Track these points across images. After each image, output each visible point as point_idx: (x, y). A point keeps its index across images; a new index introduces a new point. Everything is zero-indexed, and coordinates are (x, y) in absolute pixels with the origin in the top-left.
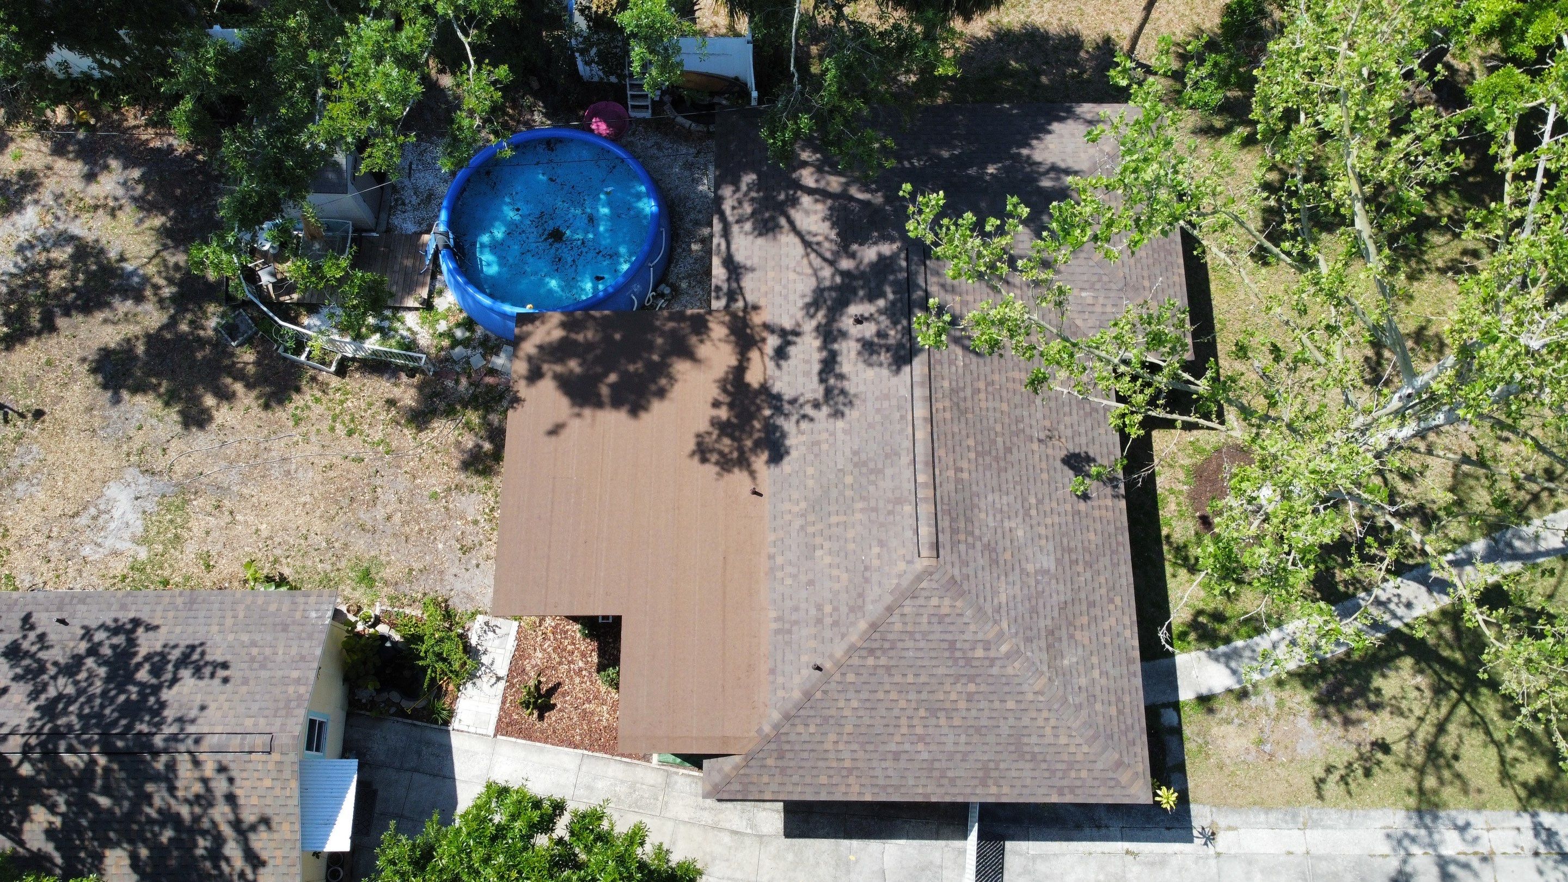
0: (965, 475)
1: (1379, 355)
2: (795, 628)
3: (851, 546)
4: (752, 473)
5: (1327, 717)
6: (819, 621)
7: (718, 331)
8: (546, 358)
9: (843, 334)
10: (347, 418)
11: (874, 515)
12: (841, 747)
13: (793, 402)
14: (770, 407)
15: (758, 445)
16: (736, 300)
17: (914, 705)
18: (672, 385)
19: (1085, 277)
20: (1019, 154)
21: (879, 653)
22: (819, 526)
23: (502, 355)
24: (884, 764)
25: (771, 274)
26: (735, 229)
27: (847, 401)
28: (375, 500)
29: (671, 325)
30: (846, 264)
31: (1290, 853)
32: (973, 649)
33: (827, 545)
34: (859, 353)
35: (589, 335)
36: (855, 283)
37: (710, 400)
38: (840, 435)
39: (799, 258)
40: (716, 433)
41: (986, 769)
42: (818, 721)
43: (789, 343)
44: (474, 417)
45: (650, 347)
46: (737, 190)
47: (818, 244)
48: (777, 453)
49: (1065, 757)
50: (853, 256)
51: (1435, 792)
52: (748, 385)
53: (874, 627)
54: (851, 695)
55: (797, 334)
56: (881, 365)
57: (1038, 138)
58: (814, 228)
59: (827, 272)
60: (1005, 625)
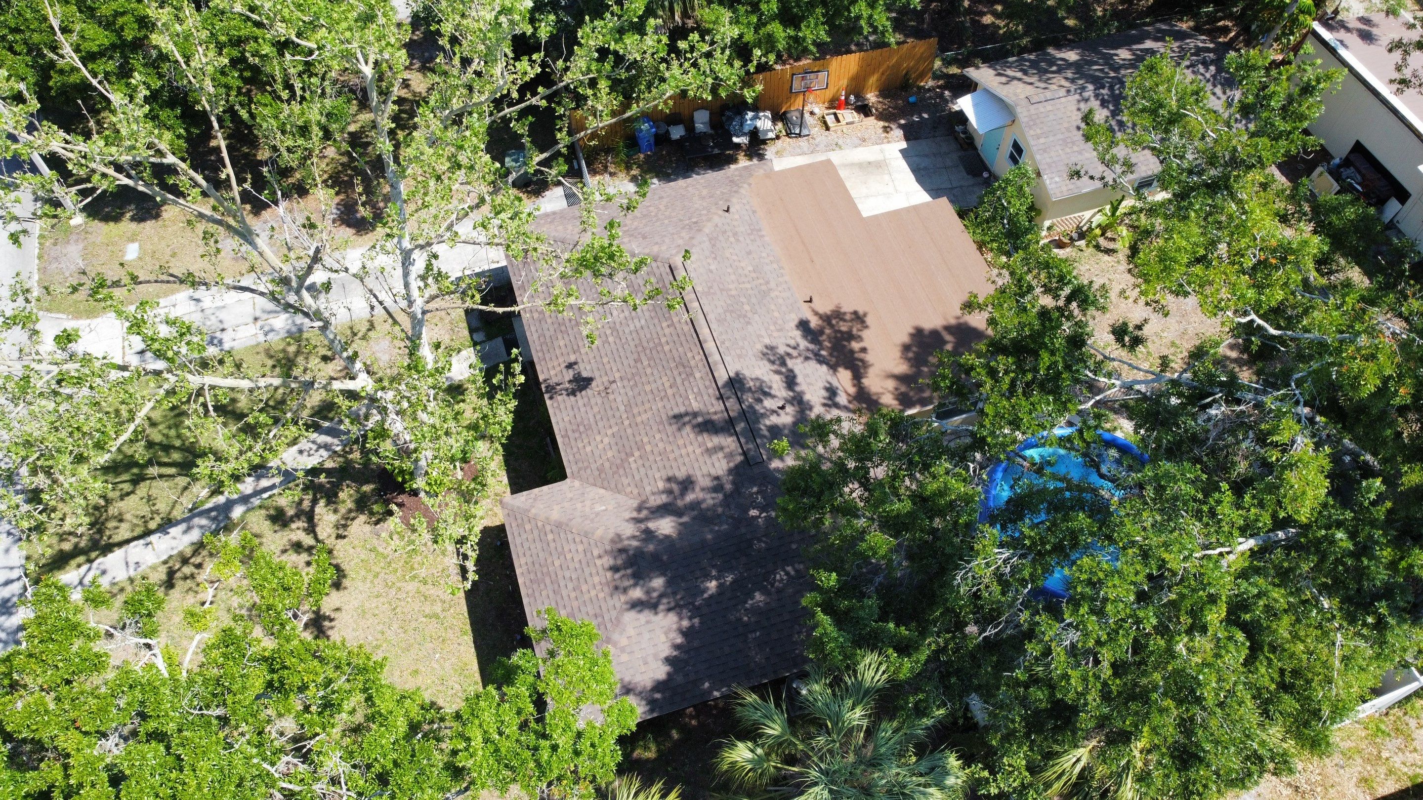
0: (664, 324)
2: (749, 231)
3: (730, 271)
4: (816, 313)
6: (735, 234)
7: (888, 400)
9: (788, 401)
11: (721, 287)
13: (807, 358)
14: (823, 356)
15: (821, 332)
18: (902, 354)
21: (691, 224)
22: (757, 283)
27: (767, 357)
33: (747, 272)
34: (770, 387)
37: (869, 351)
38: (763, 333)
40: (855, 331)
42: (716, 195)
43: (830, 398)
48: (803, 325)
50: (804, 459)
52: (846, 368)
55: (825, 404)
56: (752, 379)
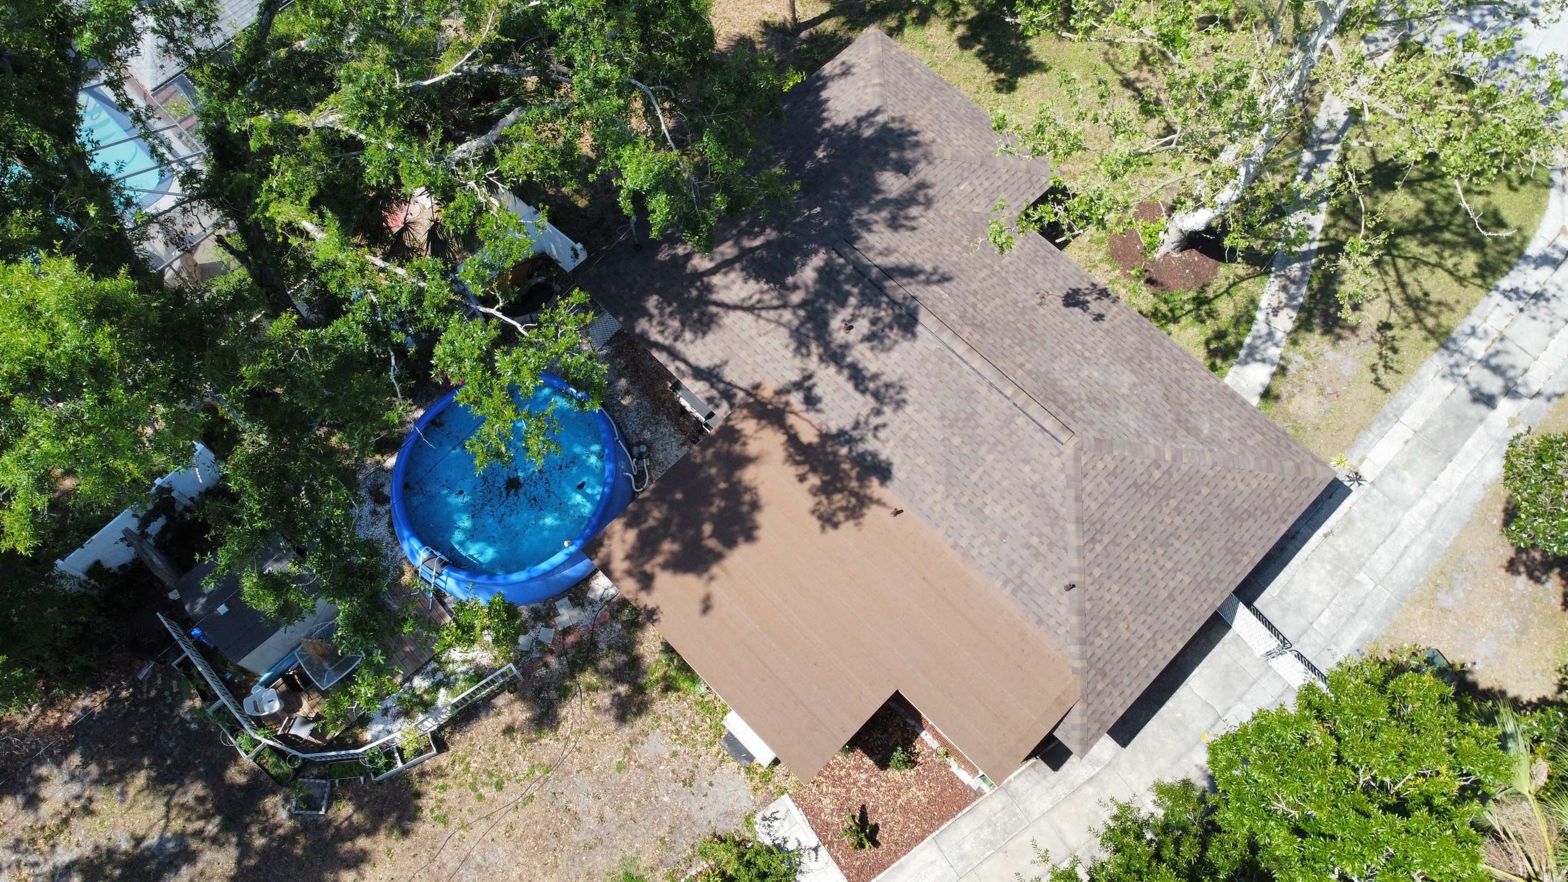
0: (1028, 366)
1: (1136, 90)
2: (1025, 577)
3: (1006, 483)
4: (879, 502)
5: (1340, 337)
6: (1037, 555)
7: (748, 426)
8: (641, 561)
9: (846, 347)
10: (484, 777)
11: (1000, 448)
12: (1133, 628)
13: (857, 426)
14: (842, 445)
15: (861, 479)
16: (735, 395)
17: (1150, 551)
18: (756, 494)
19: (953, 176)
20: (825, 130)
21: (1098, 537)
22: (968, 492)
23: (562, 611)
24: (1169, 612)
25: (743, 354)
26: (679, 346)
27: (897, 389)
28: (576, 818)
29: (710, 451)
30: (796, 298)
31: (1407, 442)
32: (1151, 476)
33: (988, 499)
34: (872, 349)
35: (656, 514)
36: (817, 305)
37: (795, 480)
38: (918, 417)
39: (754, 324)
40: (823, 498)
41: (1229, 551)
42: (1104, 624)
43: (810, 389)
44: (588, 677)
45: (711, 481)
46: (651, 317)
47: (759, 301)
48: (883, 472)
49: (1266, 494)
50: (796, 287)
51: (1439, 325)
52: (810, 445)
53: (1079, 521)
54: (1107, 584)
55: (810, 377)
56: (896, 342)
57: (824, 111)
58: (744, 294)
59: (787, 315)
60: (1152, 441)
